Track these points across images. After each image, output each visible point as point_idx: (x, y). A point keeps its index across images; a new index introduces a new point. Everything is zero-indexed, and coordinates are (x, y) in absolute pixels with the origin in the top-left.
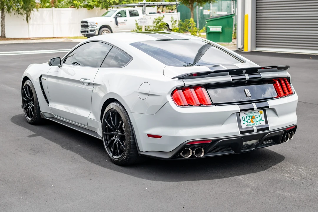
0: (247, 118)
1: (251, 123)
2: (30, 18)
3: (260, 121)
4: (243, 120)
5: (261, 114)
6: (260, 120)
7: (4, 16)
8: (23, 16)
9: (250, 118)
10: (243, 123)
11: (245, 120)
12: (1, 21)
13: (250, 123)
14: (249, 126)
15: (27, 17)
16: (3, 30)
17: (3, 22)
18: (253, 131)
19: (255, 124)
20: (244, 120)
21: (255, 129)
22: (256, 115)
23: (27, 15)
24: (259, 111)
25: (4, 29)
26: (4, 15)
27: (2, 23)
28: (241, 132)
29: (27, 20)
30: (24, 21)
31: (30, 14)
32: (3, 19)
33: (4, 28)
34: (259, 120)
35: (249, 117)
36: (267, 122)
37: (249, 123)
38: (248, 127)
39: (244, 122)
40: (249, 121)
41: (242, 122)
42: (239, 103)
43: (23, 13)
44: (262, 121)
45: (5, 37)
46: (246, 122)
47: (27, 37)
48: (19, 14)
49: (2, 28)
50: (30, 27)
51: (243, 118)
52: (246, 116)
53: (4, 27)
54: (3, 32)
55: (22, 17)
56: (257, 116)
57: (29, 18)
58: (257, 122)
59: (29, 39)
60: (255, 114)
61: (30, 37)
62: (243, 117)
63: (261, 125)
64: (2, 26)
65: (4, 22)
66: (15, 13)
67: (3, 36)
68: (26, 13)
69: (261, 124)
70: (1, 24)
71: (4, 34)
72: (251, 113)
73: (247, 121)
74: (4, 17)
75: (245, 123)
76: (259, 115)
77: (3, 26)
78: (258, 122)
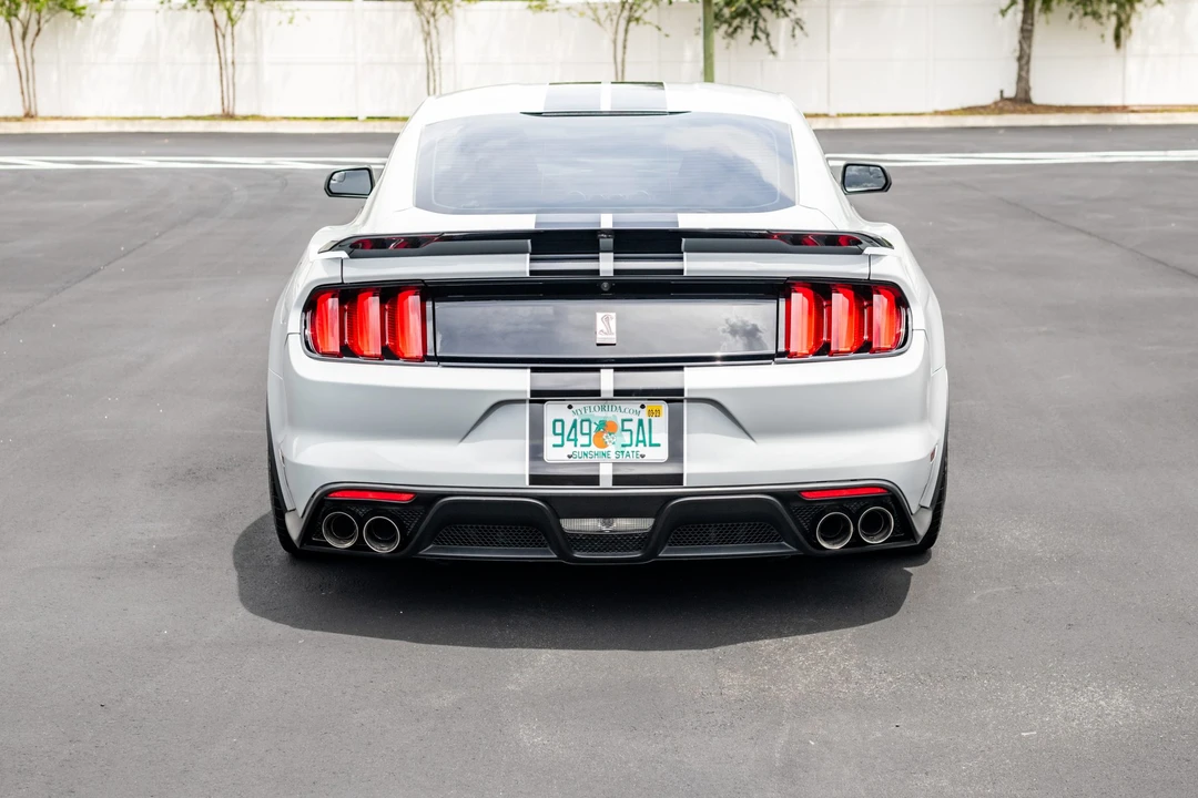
0: (574, 425)
1: (594, 448)
2: (1130, 31)
3: (641, 445)
4: (555, 434)
5: (653, 419)
6: (644, 441)
7: (1032, 25)
8: (1101, 24)
9: (594, 427)
10: (554, 446)
11: (562, 434)
12: (1020, 43)
13: (586, 449)
14: (578, 460)
15: (1120, 25)
16: (1024, 74)
17: (1025, 46)
18: (594, 480)
19: (613, 456)
20: (559, 430)
21: (606, 472)
22: (623, 421)
23: (1119, 19)
24: (643, 406)
25: (1028, 71)
26: (1032, 19)
27: (1022, 49)
28: (535, 479)
29: (1117, 37)
30: (1103, 41)
31: (1129, 18)
32: (1026, 34)
33: (1025, 68)
34: (638, 441)
35: (586, 424)
36: (676, 453)
37: (582, 446)
38: (572, 460)
39: (558, 440)
40: (583, 440)
41: (549, 440)
42: (539, 365)
43: (1104, 14)
44: (651, 445)
45: (1027, 100)
46: (568, 440)
47: (1117, 102)
48: (1086, 14)
49: (1021, 68)
50: (1133, 66)
51: (559, 425)
52: (576, 417)
53: (1028, 62)
54: (1023, 84)
55: (1099, 27)
56: (627, 425)
57: (1123, 32)
58: (623, 446)
59: (1124, 109)
60: (619, 417)
61: (1127, 103)
62: (555, 421)
63: (640, 460)
64: (1020, 59)
65: (1030, 46)
66: (1074, 11)
67: (1022, 96)
68: (1115, 13)
69: (643, 456)
70: (1017, 54)
71: (1027, 91)
72: (603, 409)
73: (575, 440)
74: (1029, 27)
75: (562, 446)
76: (641, 423)
77: (1024, 61)
78: (627, 449)
